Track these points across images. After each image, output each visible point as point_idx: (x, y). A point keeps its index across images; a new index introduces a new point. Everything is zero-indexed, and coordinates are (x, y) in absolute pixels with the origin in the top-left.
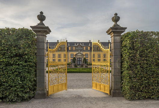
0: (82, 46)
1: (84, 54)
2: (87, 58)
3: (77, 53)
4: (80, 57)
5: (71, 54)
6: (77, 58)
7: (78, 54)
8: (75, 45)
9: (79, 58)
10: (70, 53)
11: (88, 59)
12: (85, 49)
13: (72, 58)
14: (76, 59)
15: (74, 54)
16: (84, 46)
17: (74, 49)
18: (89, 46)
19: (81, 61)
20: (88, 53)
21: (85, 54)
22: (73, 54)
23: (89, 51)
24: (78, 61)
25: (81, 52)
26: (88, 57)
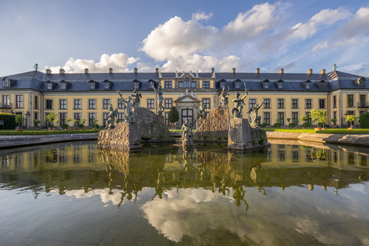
0: (193, 79)
3: (182, 95)
4: (190, 106)
6: (182, 110)
7: (185, 100)
8: (177, 77)
9: (187, 109)
12: (201, 87)
13: (169, 108)
14: (180, 111)
15: (174, 100)
16: (199, 79)
17: (173, 87)
18: (213, 79)
19: (192, 116)
20: (211, 96)
21: (203, 99)
22: (171, 99)
23: (212, 90)
24: (183, 116)
25: (192, 94)
26: (209, 108)
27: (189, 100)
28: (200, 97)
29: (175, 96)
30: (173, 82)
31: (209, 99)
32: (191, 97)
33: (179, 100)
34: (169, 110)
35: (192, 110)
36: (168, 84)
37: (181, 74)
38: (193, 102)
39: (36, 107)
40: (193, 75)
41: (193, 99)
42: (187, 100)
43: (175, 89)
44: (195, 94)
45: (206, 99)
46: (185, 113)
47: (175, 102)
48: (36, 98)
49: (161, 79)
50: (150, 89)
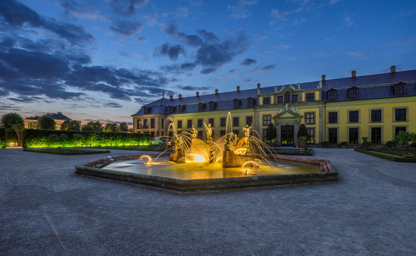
0: (294, 92)
1: (303, 115)
2: (310, 123)
3: (281, 111)
4: (290, 122)
5: (264, 116)
6: (281, 126)
7: (285, 116)
8: (276, 92)
9: (287, 125)
10: (262, 112)
11: (314, 129)
12: (303, 100)
13: (267, 125)
14: (278, 128)
15: (273, 116)
16: (301, 92)
18: (319, 90)
20: (316, 109)
21: (306, 114)
22: (270, 115)
23: (318, 103)
25: (293, 109)
26: (314, 123)
27: (290, 115)
28: (302, 111)
29: (273, 112)
30: (272, 97)
31: (314, 113)
32: (291, 113)
33: (278, 116)
34: (266, 127)
35: (293, 126)
36: (267, 101)
37: (280, 87)
38: (293, 118)
39: (163, 127)
40: (294, 88)
41: (295, 114)
42: (288, 115)
43: (274, 104)
44: (297, 108)
45: (310, 114)
47: (274, 118)
48: (163, 120)
49: (259, 96)
50: (249, 107)
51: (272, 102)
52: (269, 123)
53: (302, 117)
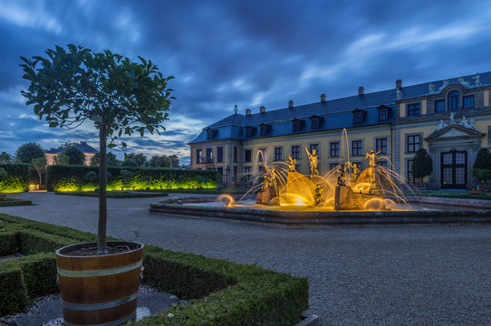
27: (459, 133)
28: (482, 125)
29: (427, 130)
30: (424, 103)
32: (461, 128)
33: (435, 136)
34: (412, 156)
35: (465, 152)
36: (413, 110)
37: (441, 83)
38: (466, 138)
39: (235, 161)
41: (467, 130)
42: (454, 133)
43: (428, 115)
44: (472, 120)
46: (448, 160)
47: (426, 140)
48: (235, 149)
49: (400, 102)
50: (380, 123)
51: (424, 111)
52: (417, 148)
53: (483, 135)
